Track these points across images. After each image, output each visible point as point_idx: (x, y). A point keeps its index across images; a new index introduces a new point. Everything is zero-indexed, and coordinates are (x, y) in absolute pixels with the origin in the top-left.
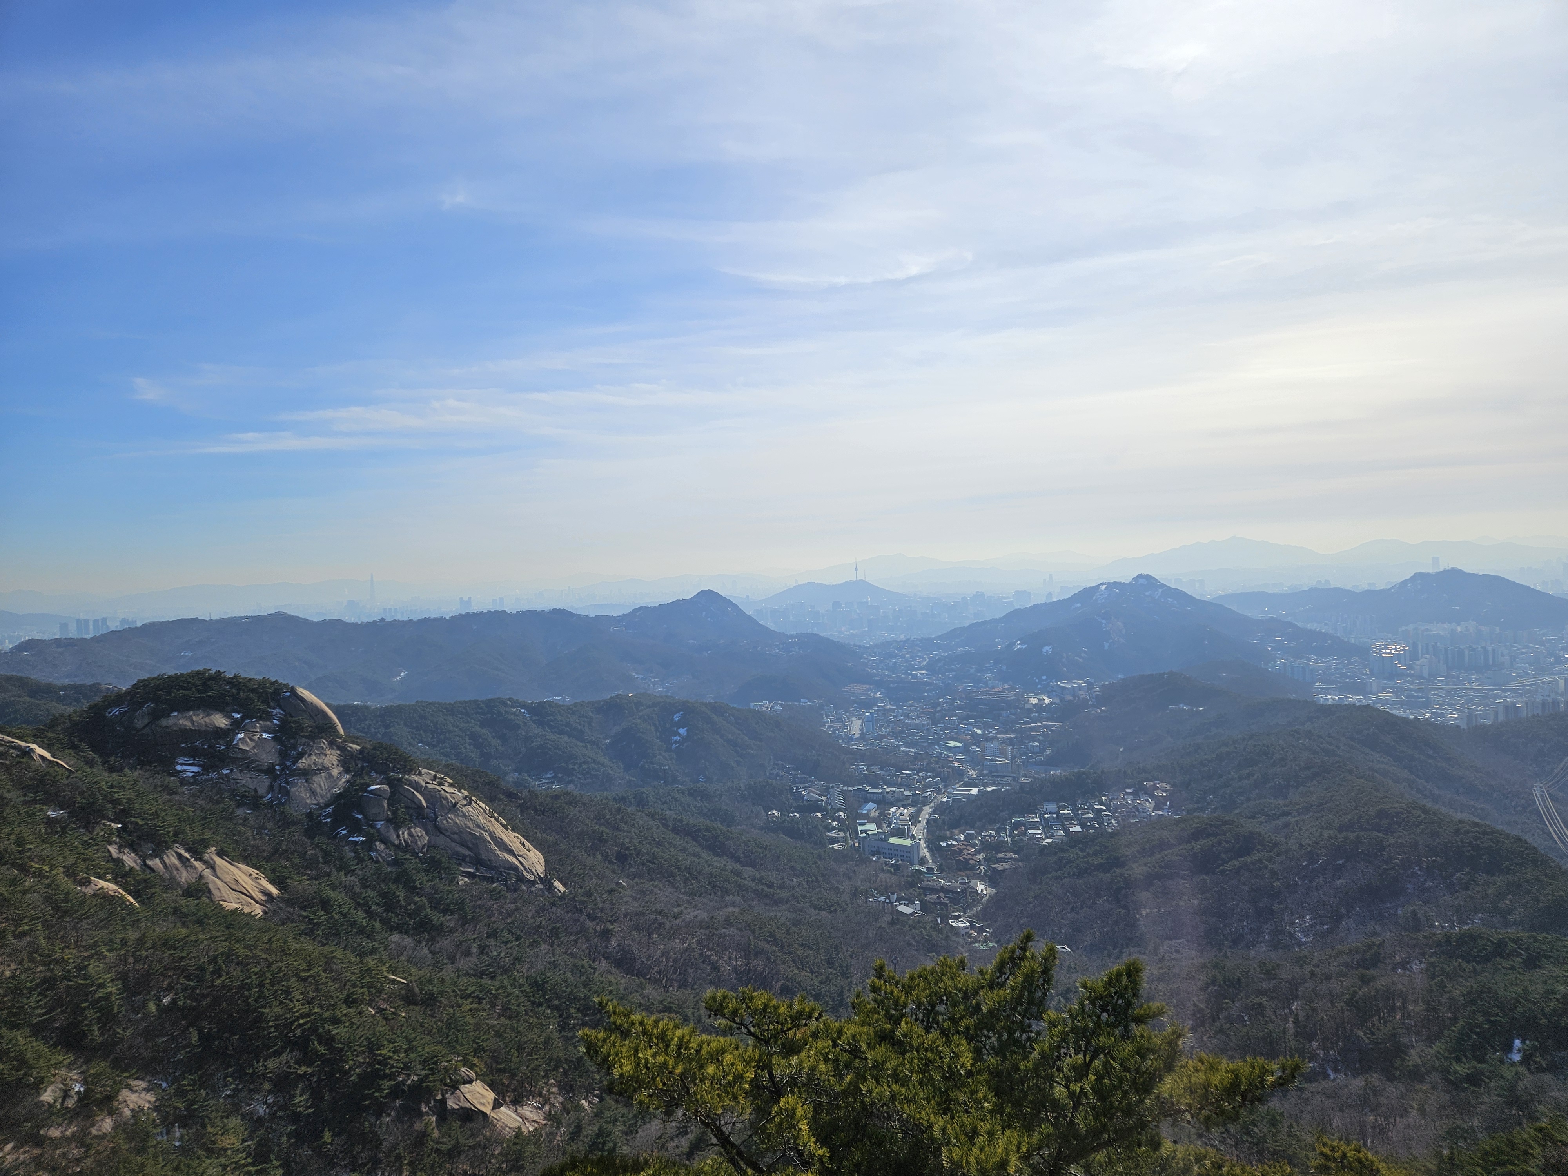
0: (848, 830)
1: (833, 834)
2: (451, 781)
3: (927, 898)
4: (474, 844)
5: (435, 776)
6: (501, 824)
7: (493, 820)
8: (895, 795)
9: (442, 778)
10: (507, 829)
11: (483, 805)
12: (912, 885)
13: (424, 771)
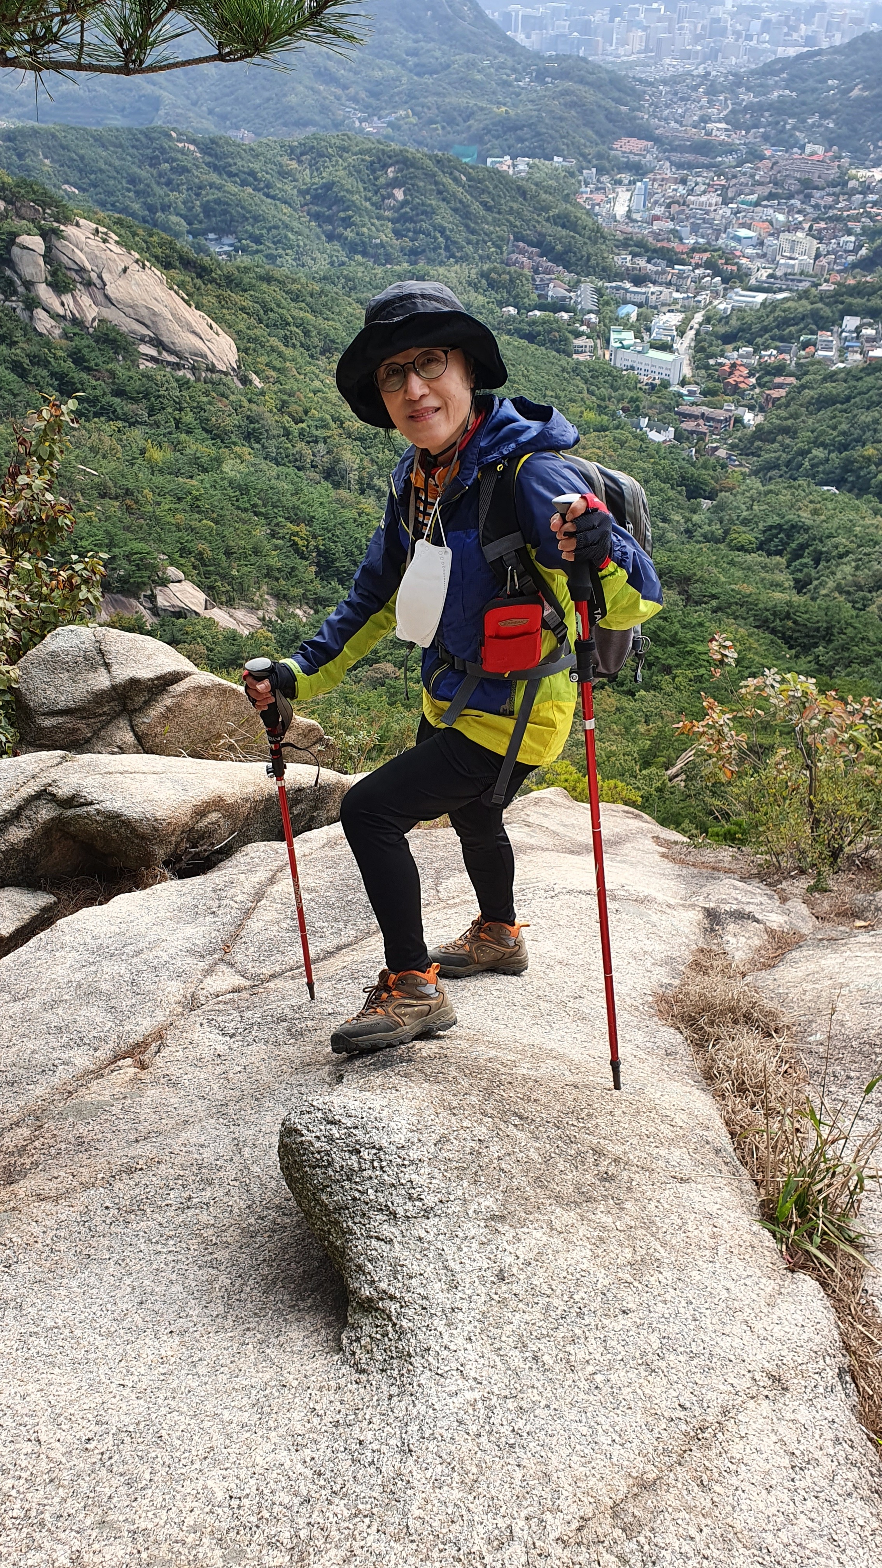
0: (598, 337)
1: (578, 342)
2: (117, 239)
3: (683, 426)
4: (153, 322)
5: (97, 230)
6: (182, 298)
7: (172, 292)
8: (662, 297)
9: (106, 234)
10: (190, 306)
11: (158, 273)
12: (670, 409)
13: (82, 221)
